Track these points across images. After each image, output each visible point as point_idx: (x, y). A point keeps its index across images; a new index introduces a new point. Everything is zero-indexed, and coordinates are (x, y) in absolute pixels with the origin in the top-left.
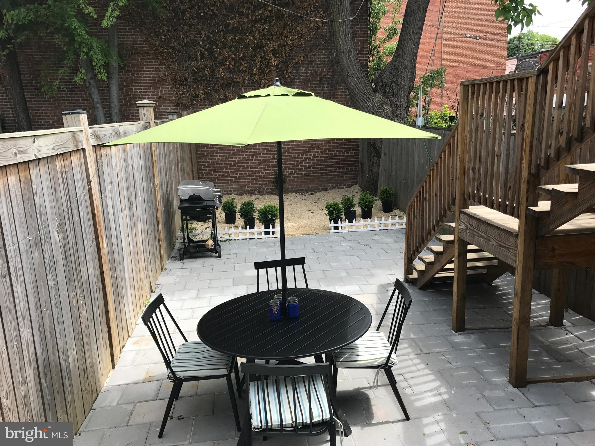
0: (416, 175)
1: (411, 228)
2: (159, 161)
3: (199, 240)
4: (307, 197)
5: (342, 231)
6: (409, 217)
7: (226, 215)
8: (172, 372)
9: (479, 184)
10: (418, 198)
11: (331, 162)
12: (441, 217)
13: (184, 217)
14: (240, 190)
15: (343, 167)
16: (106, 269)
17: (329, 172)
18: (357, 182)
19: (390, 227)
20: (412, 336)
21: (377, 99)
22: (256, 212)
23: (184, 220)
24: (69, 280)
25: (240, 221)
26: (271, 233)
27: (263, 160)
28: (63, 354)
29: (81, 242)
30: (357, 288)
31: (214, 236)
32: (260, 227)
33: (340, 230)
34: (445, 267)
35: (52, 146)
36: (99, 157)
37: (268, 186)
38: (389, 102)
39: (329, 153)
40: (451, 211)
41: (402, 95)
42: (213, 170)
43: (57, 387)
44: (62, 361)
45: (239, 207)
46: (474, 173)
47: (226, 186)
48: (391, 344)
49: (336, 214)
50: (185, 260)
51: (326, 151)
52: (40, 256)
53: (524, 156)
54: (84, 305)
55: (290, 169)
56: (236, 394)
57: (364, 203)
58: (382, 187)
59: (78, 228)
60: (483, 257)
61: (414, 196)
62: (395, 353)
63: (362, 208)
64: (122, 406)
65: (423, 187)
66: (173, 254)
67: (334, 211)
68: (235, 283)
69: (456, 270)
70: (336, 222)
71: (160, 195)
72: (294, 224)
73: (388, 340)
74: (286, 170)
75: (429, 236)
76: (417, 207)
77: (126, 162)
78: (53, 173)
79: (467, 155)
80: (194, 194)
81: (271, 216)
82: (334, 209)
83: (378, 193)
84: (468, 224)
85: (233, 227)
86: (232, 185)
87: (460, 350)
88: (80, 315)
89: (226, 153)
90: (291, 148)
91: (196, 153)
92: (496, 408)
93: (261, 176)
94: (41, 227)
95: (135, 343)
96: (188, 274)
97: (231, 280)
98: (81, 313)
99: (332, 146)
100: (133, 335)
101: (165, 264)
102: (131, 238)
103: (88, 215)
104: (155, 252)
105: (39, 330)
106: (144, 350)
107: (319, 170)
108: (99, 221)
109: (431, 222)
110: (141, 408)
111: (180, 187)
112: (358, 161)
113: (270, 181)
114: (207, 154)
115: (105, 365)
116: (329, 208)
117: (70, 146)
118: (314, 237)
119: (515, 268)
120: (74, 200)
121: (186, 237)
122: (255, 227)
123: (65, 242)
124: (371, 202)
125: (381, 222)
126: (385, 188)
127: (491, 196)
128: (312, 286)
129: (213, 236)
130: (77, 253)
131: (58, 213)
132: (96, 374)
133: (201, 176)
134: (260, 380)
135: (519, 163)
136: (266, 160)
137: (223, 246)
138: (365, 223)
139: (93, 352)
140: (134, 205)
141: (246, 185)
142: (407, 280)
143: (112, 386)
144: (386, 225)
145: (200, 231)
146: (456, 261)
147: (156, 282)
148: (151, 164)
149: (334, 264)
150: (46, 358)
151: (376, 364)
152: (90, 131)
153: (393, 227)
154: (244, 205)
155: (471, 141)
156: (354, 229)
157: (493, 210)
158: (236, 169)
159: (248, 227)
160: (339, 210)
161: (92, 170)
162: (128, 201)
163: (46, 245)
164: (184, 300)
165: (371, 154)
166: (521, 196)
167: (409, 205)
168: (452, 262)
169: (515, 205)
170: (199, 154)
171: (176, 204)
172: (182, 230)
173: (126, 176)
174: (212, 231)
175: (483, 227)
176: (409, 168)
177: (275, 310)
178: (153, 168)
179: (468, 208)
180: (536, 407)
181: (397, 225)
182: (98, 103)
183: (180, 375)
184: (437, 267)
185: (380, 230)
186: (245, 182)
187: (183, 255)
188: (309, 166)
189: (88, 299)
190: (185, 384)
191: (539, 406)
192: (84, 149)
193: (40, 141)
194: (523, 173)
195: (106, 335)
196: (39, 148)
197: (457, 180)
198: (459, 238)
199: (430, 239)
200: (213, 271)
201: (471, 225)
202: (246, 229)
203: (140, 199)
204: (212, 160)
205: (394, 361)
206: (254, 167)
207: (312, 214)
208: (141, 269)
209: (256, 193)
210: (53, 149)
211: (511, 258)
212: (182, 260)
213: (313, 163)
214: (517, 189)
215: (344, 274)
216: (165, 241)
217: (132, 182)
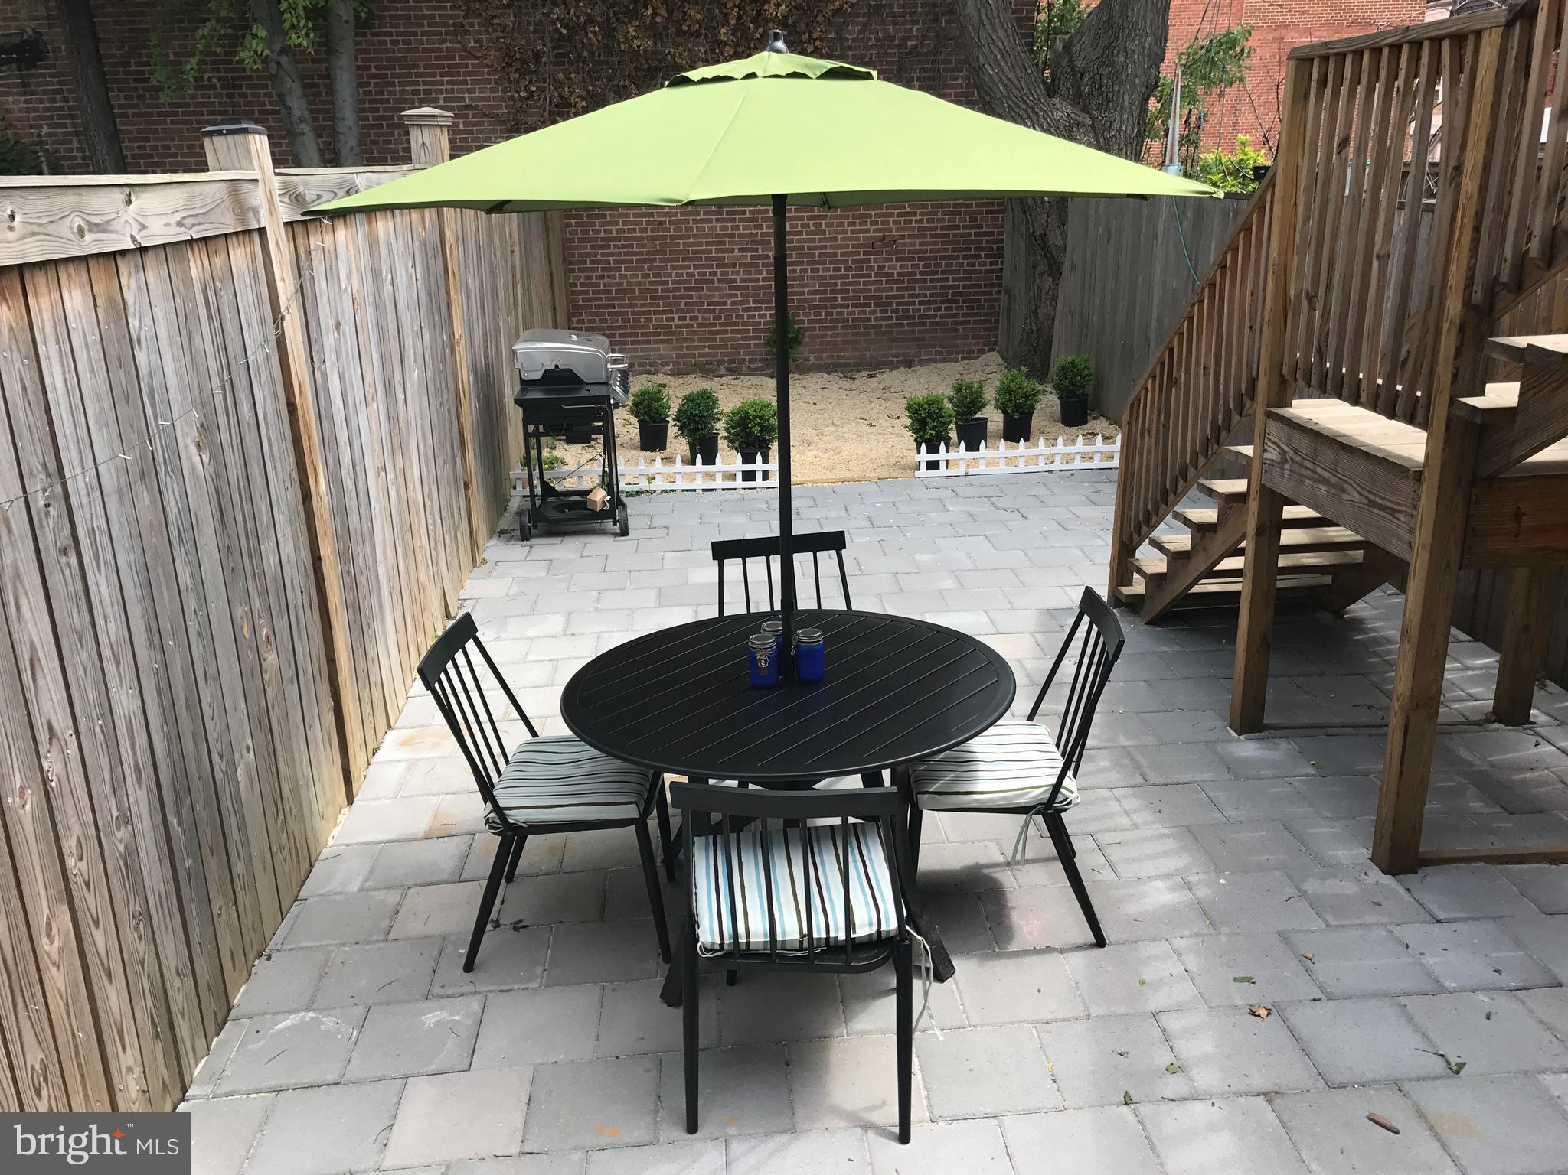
0: (1154, 324)
1: (1133, 461)
2: (463, 277)
3: (570, 489)
4: (857, 382)
5: (949, 472)
6: (1129, 437)
7: (641, 428)
8: (498, 809)
9: (1323, 339)
10: (1158, 379)
11: (926, 288)
12: (1217, 430)
13: (531, 428)
14: (678, 363)
15: (957, 302)
16: (326, 550)
17: (920, 317)
18: (995, 343)
19: (1078, 464)
20: (1123, 741)
21: (1058, 114)
22: (720, 420)
23: (531, 435)
24: (231, 574)
25: (678, 444)
26: (759, 476)
27: (742, 280)
28: (221, 757)
29: (261, 475)
30: (983, 619)
31: (609, 480)
32: (729, 460)
33: (943, 470)
34: (1218, 567)
35: (178, 217)
36: (302, 255)
37: (754, 353)
38: (1088, 121)
39: (922, 263)
40: (1244, 413)
41: (1126, 103)
42: (608, 306)
43: (209, 837)
44: (219, 775)
45: (675, 406)
46: (1312, 309)
47: (642, 350)
48: (1063, 755)
49: (933, 428)
50: (534, 541)
51: (913, 259)
52: (153, 502)
53: (1455, 255)
54: (272, 639)
55: (815, 307)
56: (662, 872)
57: (1011, 401)
58: (1060, 358)
59: (250, 439)
60: (1325, 540)
61: (1146, 374)
62: (1075, 775)
63: (1005, 412)
64: (373, 893)
65: (1172, 351)
66: (503, 524)
67: (928, 420)
68: (664, 599)
69: (1249, 574)
70: (933, 449)
71: (468, 367)
72: (821, 454)
73: (1058, 745)
74: (804, 308)
75: (1181, 483)
76: (1152, 404)
77: (376, 274)
78: (181, 288)
79: (1296, 258)
80: (556, 366)
81: (760, 431)
82: (929, 413)
83: (1050, 374)
84: (1287, 449)
85: (658, 460)
86: (659, 349)
87: (1247, 778)
88: (260, 664)
89: (644, 261)
90: (816, 248)
91: (564, 260)
92: (1333, 922)
93: (737, 324)
94: (154, 430)
95: (406, 743)
96: (543, 574)
97: (654, 593)
98: (265, 660)
99: (929, 244)
100: (399, 724)
101: (481, 547)
102: (393, 476)
103: (277, 410)
104: (456, 515)
105: (159, 695)
106: (427, 759)
107: (893, 311)
108: (306, 425)
109: (1189, 443)
110: (421, 900)
111: (519, 347)
112: (1000, 285)
113: (759, 338)
114: (592, 262)
115: (329, 795)
116: (916, 412)
117: (223, 220)
118: (873, 487)
119: (1408, 564)
120: (238, 365)
121: (536, 482)
122: (718, 459)
123: (217, 473)
124: (1031, 398)
125: (1054, 450)
126: (1070, 359)
127: (1354, 369)
128: (862, 604)
129: (607, 479)
130: (249, 504)
131: (198, 398)
132: (306, 812)
133: (577, 322)
134: (721, 832)
135: (1439, 277)
136: (751, 280)
137: (634, 509)
138: (1011, 453)
139: (297, 758)
140: (399, 388)
141: (696, 348)
142: (1117, 600)
143: (348, 845)
144: (1068, 458)
145: (572, 467)
146: (1250, 552)
147: (458, 593)
148: (442, 283)
149: (924, 558)
150: (180, 767)
151: (1022, 801)
152: (276, 182)
153: (1087, 465)
154: (689, 399)
155: (1309, 219)
156: (982, 469)
157: (1359, 411)
158: (669, 304)
159: (699, 459)
160: (943, 417)
161: (286, 288)
162: (381, 377)
163: (168, 478)
164: (532, 639)
165: (1035, 267)
166: (1439, 369)
167: (1130, 401)
168: (1240, 552)
169: (1419, 394)
170: (571, 263)
171: (510, 391)
172: (527, 463)
173: (376, 310)
174: (604, 467)
175: (1328, 455)
176: (1138, 305)
177: (763, 659)
178: (448, 292)
179: (1291, 406)
180: (1439, 922)
181: (1097, 457)
182: (301, 122)
183: (516, 817)
184: (1199, 565)
185: (1051, 471)
186: (692, 340)
187: (530, 527)
188: (865, 298)
189: (281, 625)
190: (532, 841)
191: (1448, 921)
192: (262, 231)
193: (144, 202)
194: (1448, 302)
195: (330, 718)
196: (141, 220)
197: (1265, 327)
198: (1263, 486)
199: (1184, 493)
200: (607, 570)
201: (1296, 451)
202: (693, 463)
203: (414, 375)
204: (606, 280)
205: (1071, 797)
206: (717, 299)
207: (871, 430)
208: (419, 558)
209: (723, 371)
210: (180, 224)
211: (1399, 538)
212: (527, 540)
213: (876, 290)
214: (1429, 351)
215: (949, 583)
216: (480, 485)
217: (392, 326)
